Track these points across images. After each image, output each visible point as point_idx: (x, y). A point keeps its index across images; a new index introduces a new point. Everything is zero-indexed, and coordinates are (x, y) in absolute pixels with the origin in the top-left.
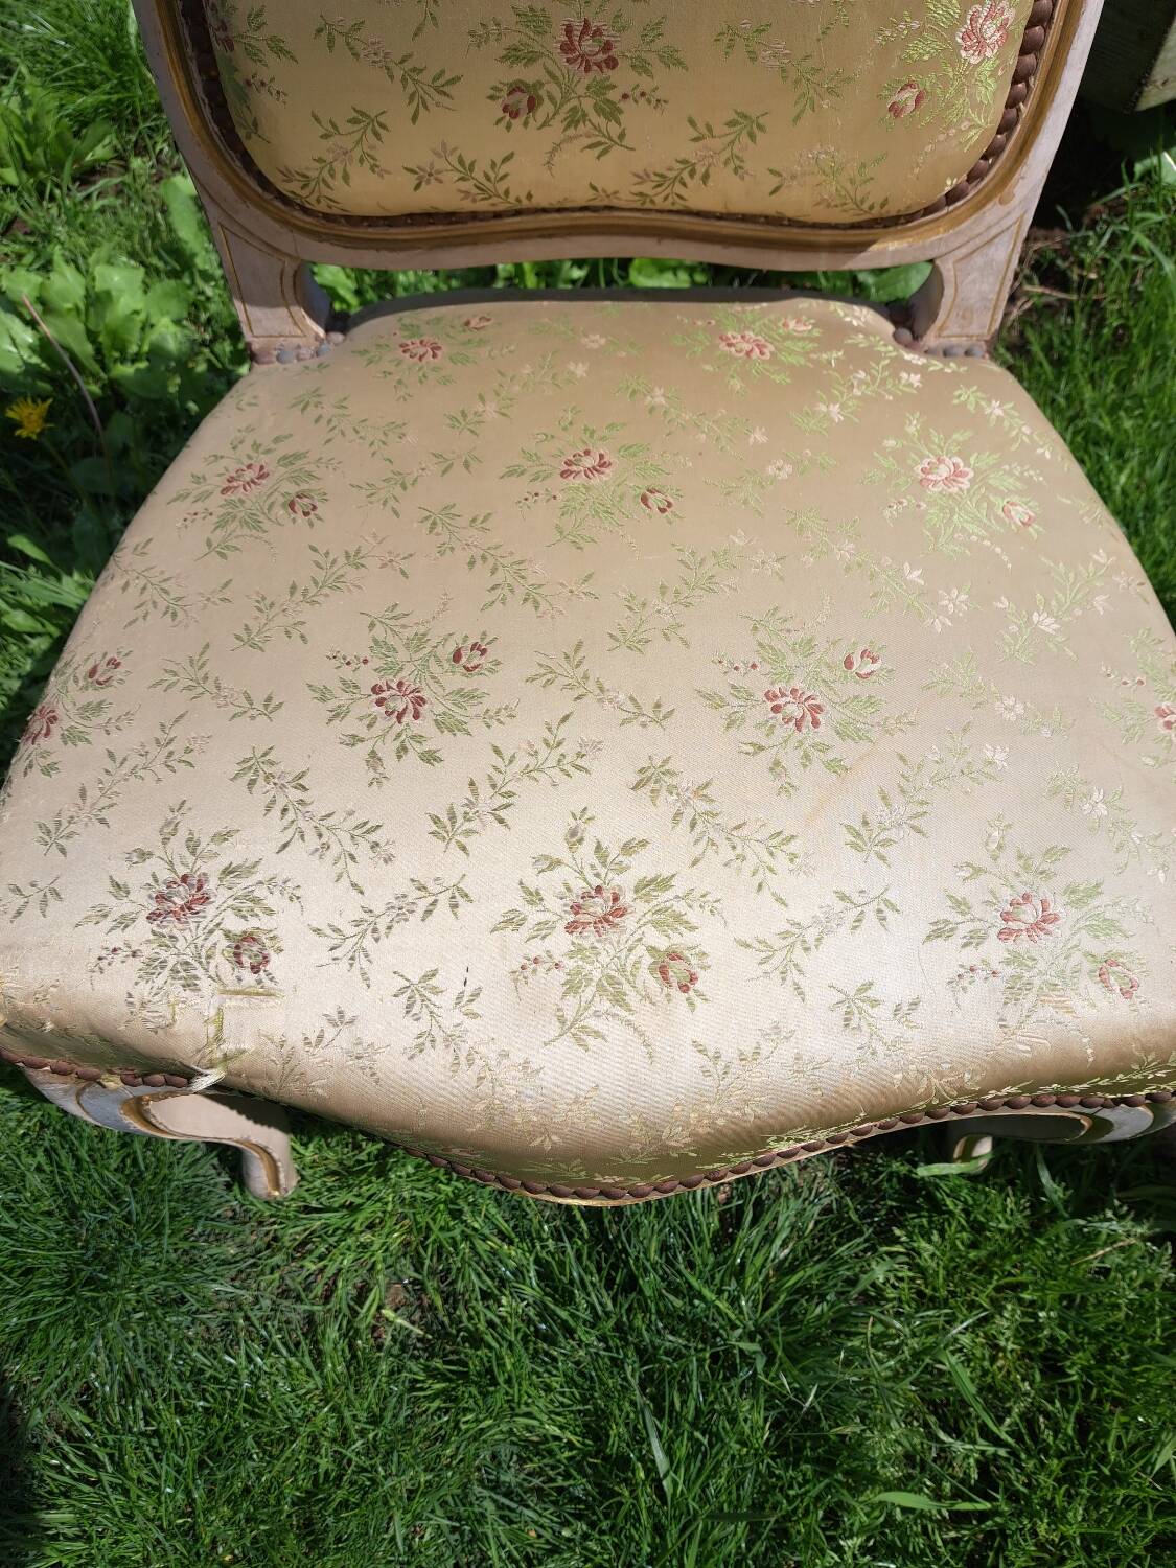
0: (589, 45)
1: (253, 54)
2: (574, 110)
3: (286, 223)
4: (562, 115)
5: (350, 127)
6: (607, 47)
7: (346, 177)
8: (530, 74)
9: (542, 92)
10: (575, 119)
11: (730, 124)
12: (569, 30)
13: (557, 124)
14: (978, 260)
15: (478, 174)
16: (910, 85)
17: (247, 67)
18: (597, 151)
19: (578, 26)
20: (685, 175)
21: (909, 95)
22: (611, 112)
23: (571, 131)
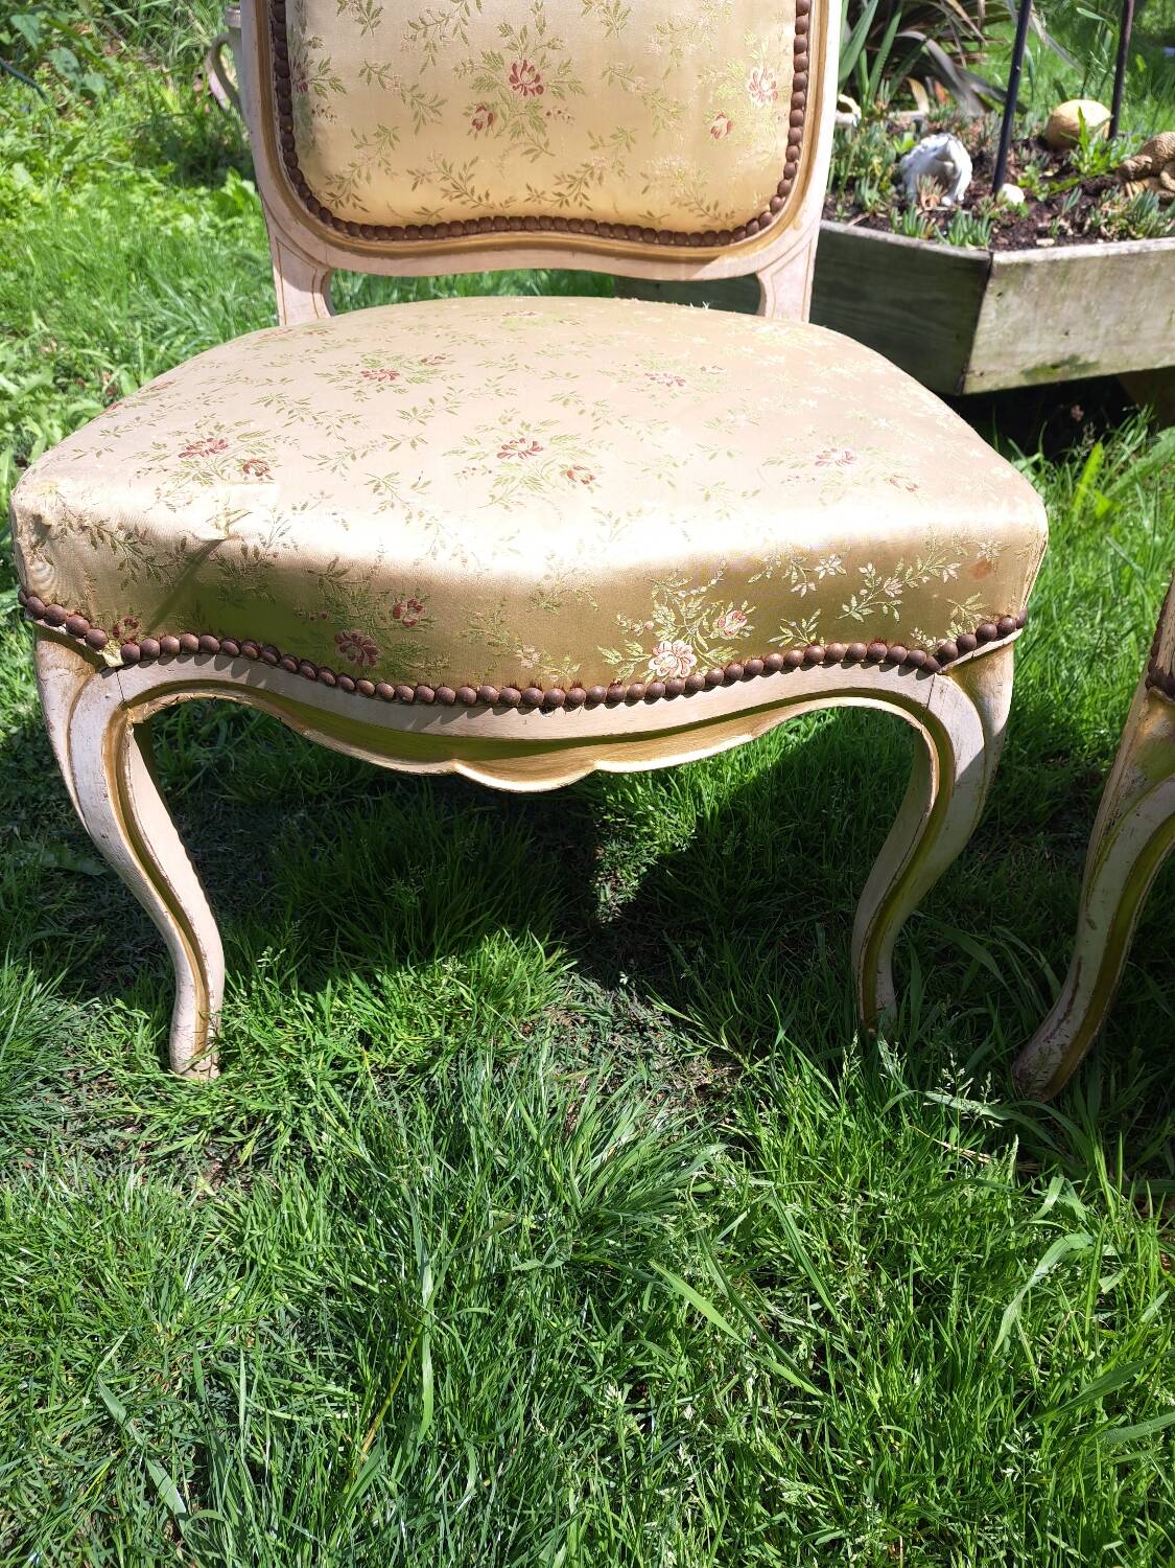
0: (526, 78)
1: (320, 92)
2: (516, 123)
3: (321, 237)
4: (508, 129)
5: (375, 139)
6: (538, 78)
7: (368, 178)
8: (489, 98)
9: (498, 111)
10: (517, 132)
11: (614, 136)
12: (514, 67)
13: (507, 134)
14: (786, 274)
15: (454, 175)
16: (722, 115)
17: (314, 99)
18: (530, 157)
19: (520, 64)
20: (587, 176)
21: (722, 123)
22: (540, 126)
23: (516, 141)
